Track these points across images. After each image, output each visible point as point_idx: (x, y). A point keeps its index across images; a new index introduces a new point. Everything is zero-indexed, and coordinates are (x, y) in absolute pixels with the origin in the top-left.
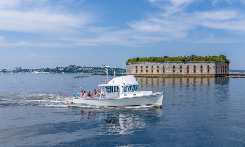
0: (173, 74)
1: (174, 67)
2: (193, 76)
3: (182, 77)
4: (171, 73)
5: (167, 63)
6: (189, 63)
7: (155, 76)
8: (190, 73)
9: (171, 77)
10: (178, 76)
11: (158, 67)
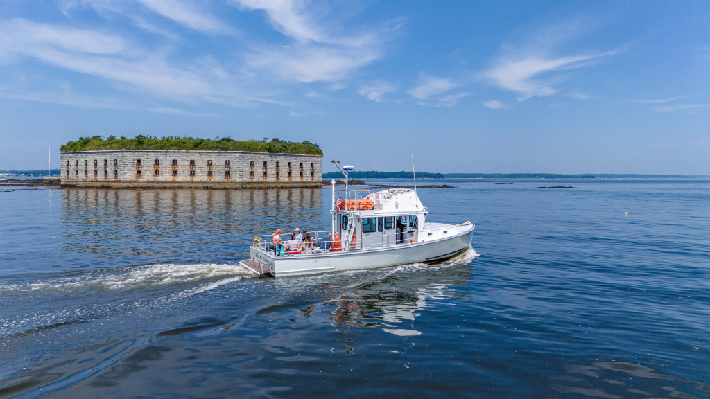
0: (250, 181)
1: (252, 164)
2: (288, 185)
3: (268, 188)
4: (247, 178)
5: (238, 155)
6: (281, 157)
7: (201, 185)
8: (282, 180)
9: (246, 188)
10: (259, 185)
11: (210, 164)
